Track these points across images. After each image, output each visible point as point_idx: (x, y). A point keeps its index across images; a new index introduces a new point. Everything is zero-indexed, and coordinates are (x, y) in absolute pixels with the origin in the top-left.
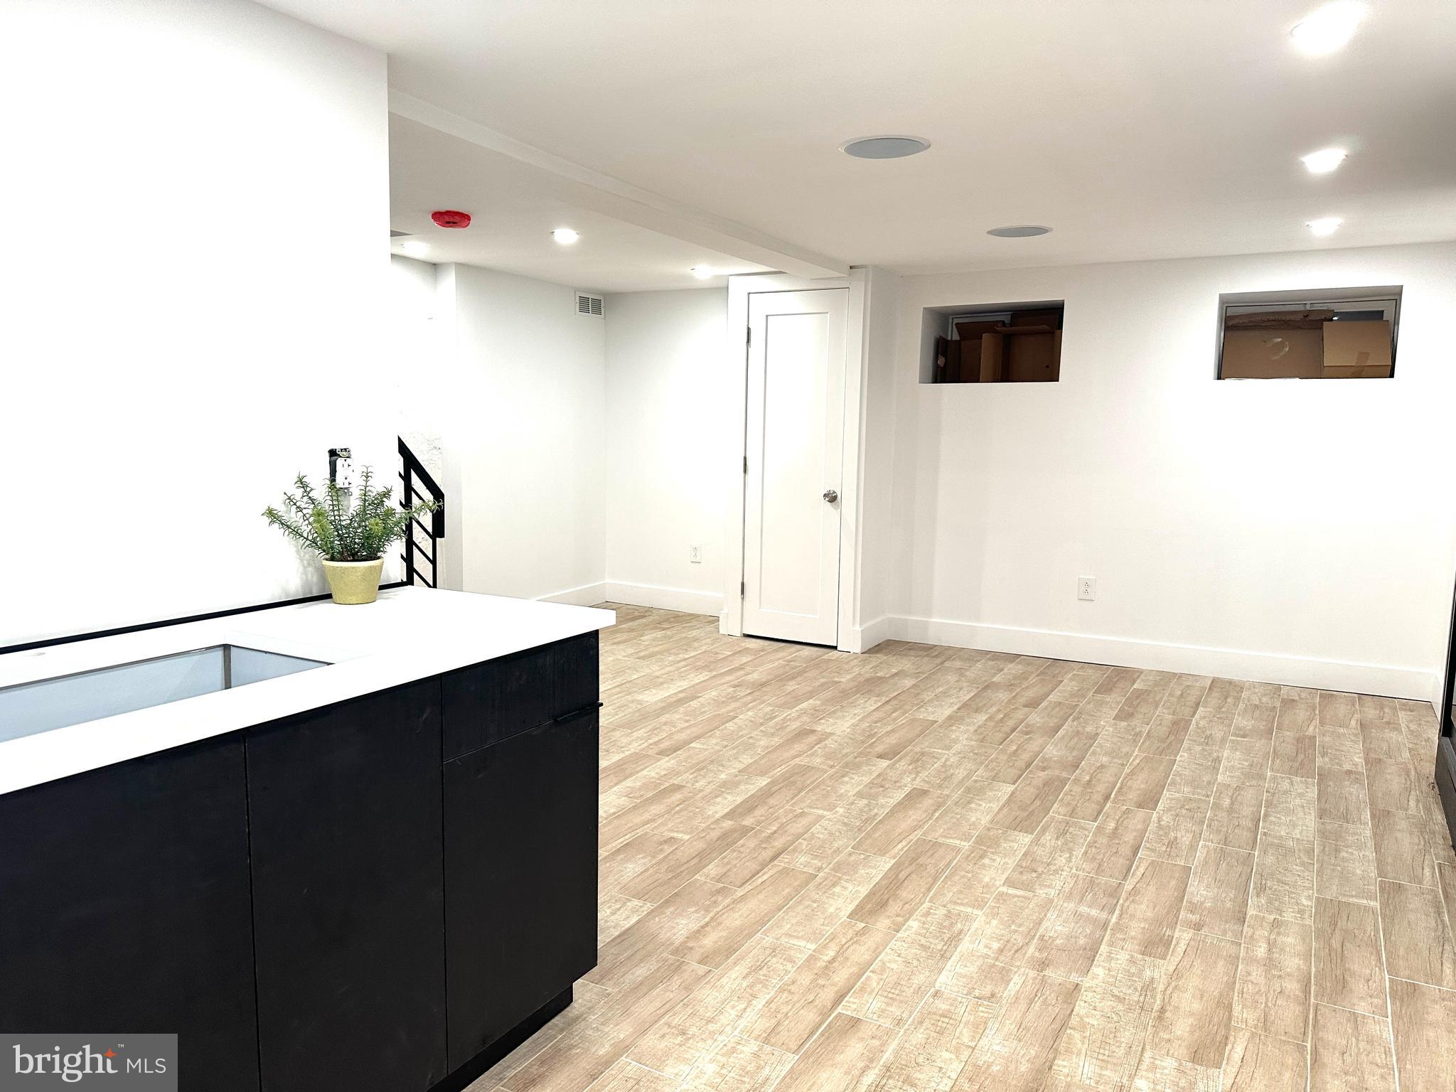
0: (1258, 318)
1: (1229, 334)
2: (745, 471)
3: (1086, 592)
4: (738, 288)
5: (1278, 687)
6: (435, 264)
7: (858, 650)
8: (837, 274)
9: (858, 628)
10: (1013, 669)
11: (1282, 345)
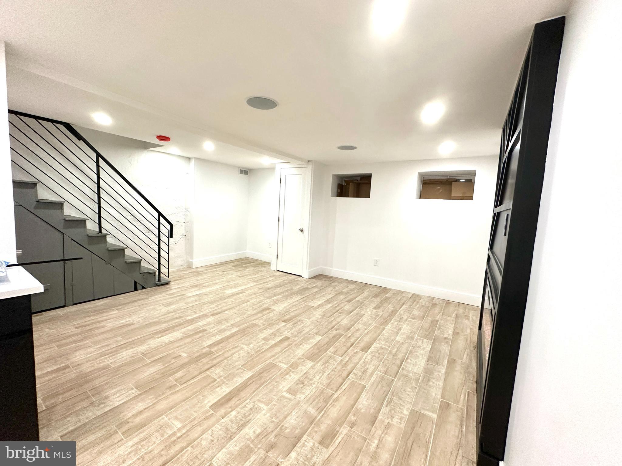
0: (432, 181)
1: (424, 185)
2: (279, 221)
3: (376, 263)
4: (278, 167)
5: (433, 298)
6: (190, 158)
7: (308, 278)
8: (304, 163)
9: (308, 271)
10: (352, 286)
11: (439, 189)
